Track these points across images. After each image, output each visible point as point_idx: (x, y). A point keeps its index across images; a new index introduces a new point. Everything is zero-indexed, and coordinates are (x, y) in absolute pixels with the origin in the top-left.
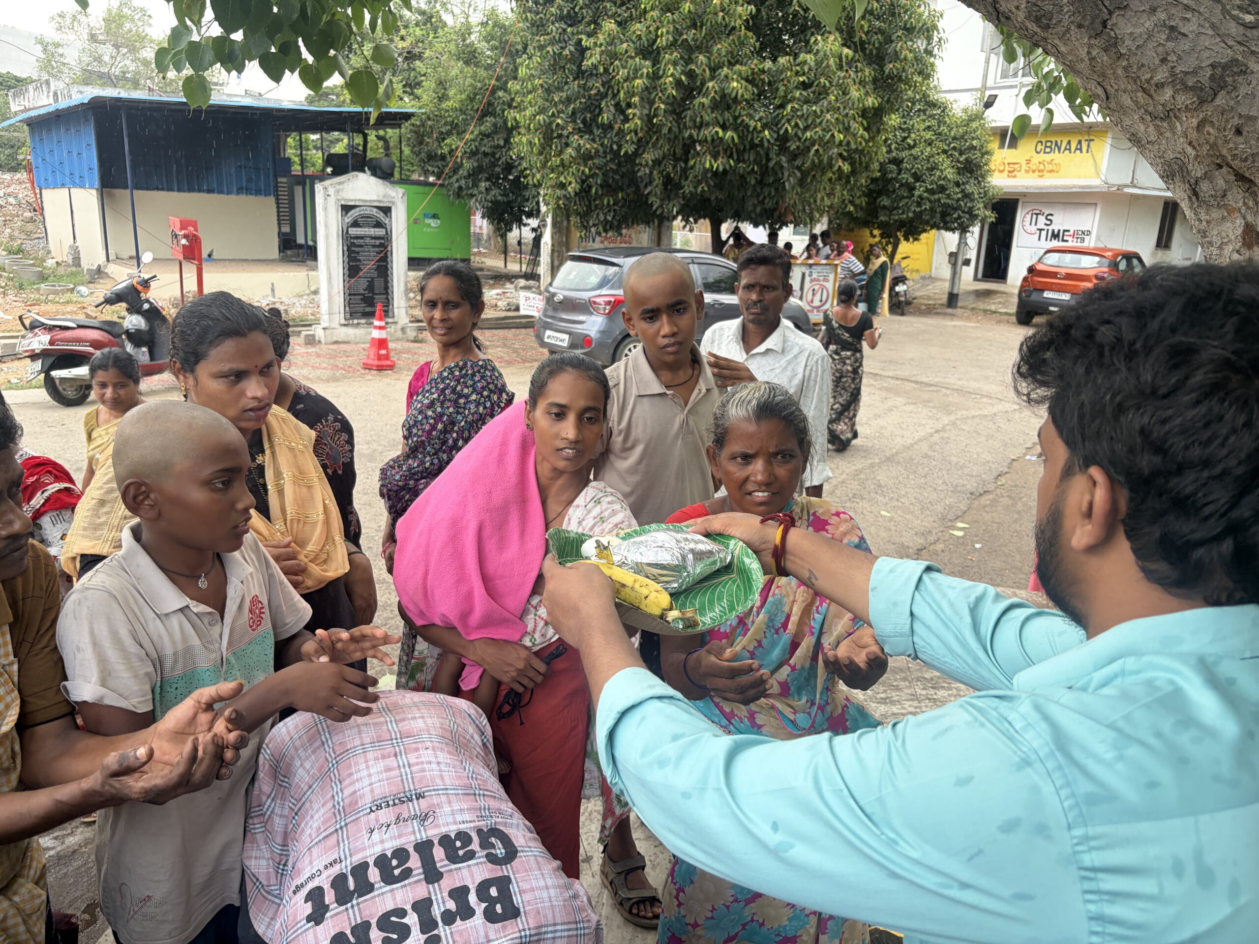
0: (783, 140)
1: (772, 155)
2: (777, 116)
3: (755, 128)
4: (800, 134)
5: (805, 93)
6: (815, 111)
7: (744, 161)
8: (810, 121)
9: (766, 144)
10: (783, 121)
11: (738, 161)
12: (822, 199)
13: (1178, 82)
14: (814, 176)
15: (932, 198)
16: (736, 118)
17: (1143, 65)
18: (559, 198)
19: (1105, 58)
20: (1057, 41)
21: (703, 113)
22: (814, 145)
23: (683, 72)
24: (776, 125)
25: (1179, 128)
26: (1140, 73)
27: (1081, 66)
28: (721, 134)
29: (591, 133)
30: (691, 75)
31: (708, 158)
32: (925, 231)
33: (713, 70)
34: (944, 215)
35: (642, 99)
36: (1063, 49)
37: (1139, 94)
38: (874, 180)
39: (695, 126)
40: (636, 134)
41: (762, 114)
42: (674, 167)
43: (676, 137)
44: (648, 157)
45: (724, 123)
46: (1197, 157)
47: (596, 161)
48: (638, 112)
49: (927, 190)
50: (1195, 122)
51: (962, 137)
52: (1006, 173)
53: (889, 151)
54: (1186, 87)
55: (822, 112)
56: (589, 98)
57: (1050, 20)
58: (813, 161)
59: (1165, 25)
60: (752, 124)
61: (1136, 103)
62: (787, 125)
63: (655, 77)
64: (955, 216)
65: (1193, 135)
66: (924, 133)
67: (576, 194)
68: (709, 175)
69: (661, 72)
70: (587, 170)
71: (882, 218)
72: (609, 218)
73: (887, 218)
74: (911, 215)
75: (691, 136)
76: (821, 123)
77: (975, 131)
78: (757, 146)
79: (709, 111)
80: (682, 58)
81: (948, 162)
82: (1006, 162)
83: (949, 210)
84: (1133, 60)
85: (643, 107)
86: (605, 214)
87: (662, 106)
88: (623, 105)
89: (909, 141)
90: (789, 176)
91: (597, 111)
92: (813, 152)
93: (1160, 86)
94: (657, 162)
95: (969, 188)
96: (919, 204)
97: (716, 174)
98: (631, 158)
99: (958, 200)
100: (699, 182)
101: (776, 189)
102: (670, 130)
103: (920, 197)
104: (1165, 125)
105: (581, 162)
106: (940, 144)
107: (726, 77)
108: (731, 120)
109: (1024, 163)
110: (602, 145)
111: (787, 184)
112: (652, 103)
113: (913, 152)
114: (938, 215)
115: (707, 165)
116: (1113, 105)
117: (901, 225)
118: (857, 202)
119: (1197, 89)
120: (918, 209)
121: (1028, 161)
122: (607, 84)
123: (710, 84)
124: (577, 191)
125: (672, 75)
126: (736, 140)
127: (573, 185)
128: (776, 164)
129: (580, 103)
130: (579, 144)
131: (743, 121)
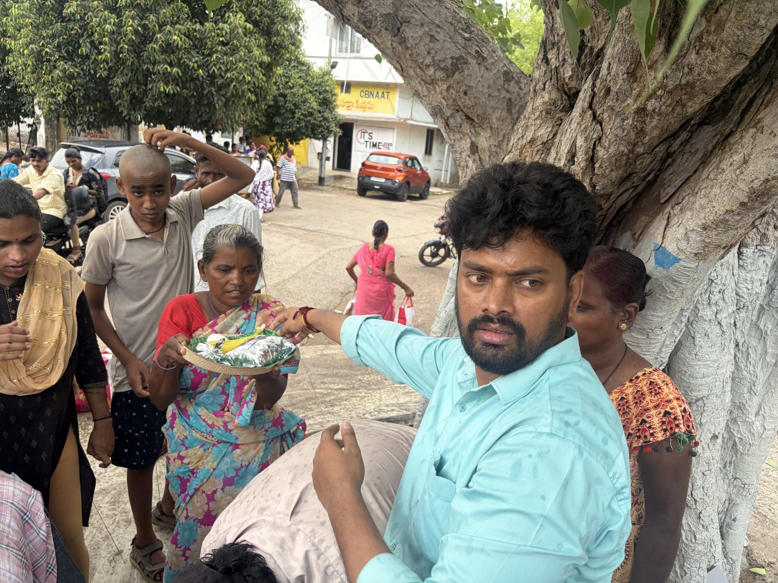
0: (212, 77)
1: (205, 86)
2: (208, 60)
3: (193, 67)
4: (223, 74)
5: (224, 48)
6: (232, 61)
7: (186, 89)
8: (229, 66)
9: (201, 79)
10: (211, 65)
11: (182, 88)
12: (239, 116)
13: (436, 64)
14: (233, 101)
15: (306, 119)
16: (179, 60)
17: (419, 54)
18: (51, 104)
19: (400, 49)
20: (375, 36)
21: (155, 54)
22: (232, 81)
23: (139, 25)
24: (207, 67)
25: (438, 89)
26: (418, 58)
27: (388, 52)
28: (169, 69)
29: (73, 60)
30: (145, 27)
31: (162, 84)
32: (302, 139)
33: (160, 26)
34: (313, 130)
35: (111, 39)
36: (378, 41)
37: (418, 70)
38: (270, 107)
39: (150, 63)
40: (107, 64)
41: (197, 58)
42: (138, 89)
43: (137, 69)
44: (119, 80)
45: (171, 62)
46: (447, 105)
47: (79, 81)
48: (108, 49)
49: (302, 114)
50: (445, 87)
51: (320, 84)
52: (345, 107)
53: (278, 89)
54: (440, 68)
55: (236, 62)
56: (70, 36)
57: (371, 24)
58: (232, 92)
59: (428, 34)
60: (191, 64)
61: (417, 74)
62: (214, 68)
63: (120, 25)
64: (320, 131)
65: (445, 94)
66: (297, 80)
67: (64, 102)
68: (163, 96)
69: (123, 23)
70: (71, 86)
71: (277, 130)
72: (92, 120)
73: (280, 131)
74: (294, 129)
75: (148, 70)
76: (236, 68)
77: (327, 81)
78: (195, 79)
79: (159, 54)
80: (138, 15)
81: (313, 99)
82: (346, 100)
83: (316, 127)
84: (414, 50)
85: (111, 45)
86: (88, 117)
87: (126, 46)
88: (97, 43)
89: (290, 84)
90: (218, 100)
91: (77, 46)
92: (232, 86)
93: (428, 66)
94: (125, 85)
95: (326, 115)
96: (298, 123)
97: (167, 95)
98: (105, 81)
99: (321, 121)
100: (156, 100)
101: (209, 108)
102: (132, 63)
103: (299, 118)
104: (431, 87)
105: (67, 80)
106: (308, 87)
107: (170, 32)
108: (176, 61)
109: (355, 102)
110: (82, 69)
111: (217, 105)
112: (118, 43)
113: (292, 90)
114: (310, 130)
115: (162, 89)
116: (405, 74)
117: (288, 135)
118: (260, 119)
119: (445, 69)
120: (298, 126)
121: (357, 102)
122: (84, 27)
123: (158, 36)
124: (65, 100)
125: (132, 26)
126: (180, 74)
127: (61, 96)
128: (208, 92)
129: (63, 38)
130: (65, 68)
131: (185, 62)
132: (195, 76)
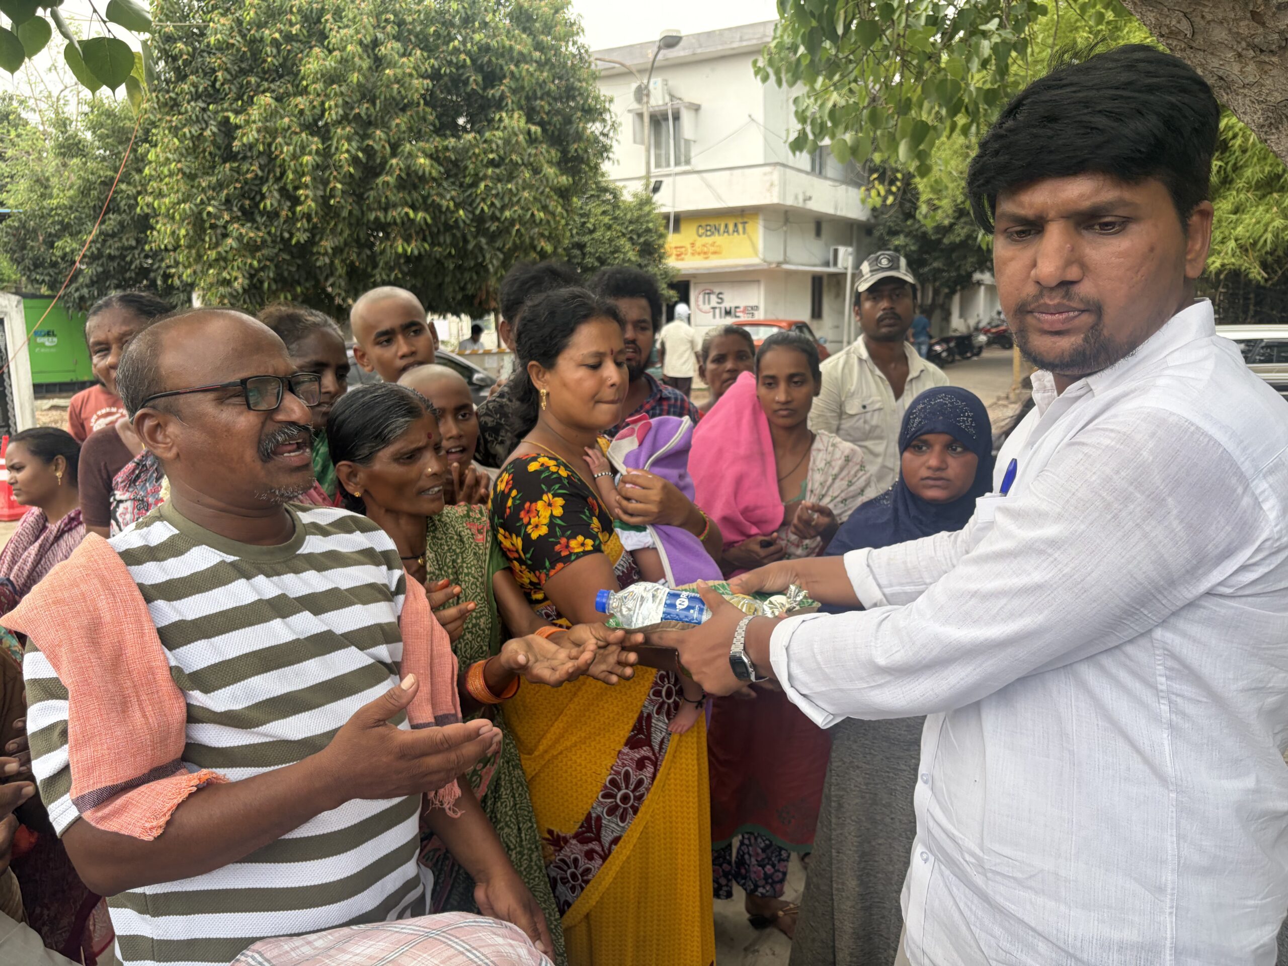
0: (480, 220)
1: (469, 237)
2: (470, 195)
3: (448, 208)
4: (498, 214)
5: (497, 171)
6: (511, 190)
7: (439, 245)
8: (506, 200)
9: (462, 224)
10: (478, 200)
11: (432, 245)
16: (425, 198)
18: (223, 297)
21: (388, 193)
22: (513, 224)
23: (359, 149)
24: (471, 205)
28: (412, 214)
29: (253, 221)
30: (369, 151)
31: (400, 241)
33: (394, 146)
35: (314, 179)
39: (381, 208)
40: (310, 219)
41: (453, 193)
42: (359, 254)
43: (358, 220)
44: (327, 244)
45: (414, 203)
47: (265, 252)
48: (311, 194)
52: (678, 256)
55: (517, 189)
56: (246, 183)
60: (444, 203)
62: (482, 204)
63: (326, 153)
67: (244, 290)
68: (402, 261)
69: (333, 149)
70: (255, 263)
75: (377, 218)
76: (519, 201)
78: (452, 227)
79: (395, 191)
80: (356, 133)
82: (676, 244)
85: (315, 188)
87: (339, 186)
88: (290, 187)
89: (589, 226)
90: (491, 258)
91: (258, 198)
92: (514, 232)
94: (337, 250)
97: (408, 259)
98: (305, 248)
100: (391, 269)
101: (477, 273)
102: (350, 212)
105: (247, 254)
106: (619, 228)
107: (409, 153)
108: (421, 200)
109: (689, 246)
110: (269, 233)
111: (490, 266)
112: (325, 183)
115: (400, 250)
121: (693, 244)
122: (268, 165)
123: (394, 161)
124: (246, 287)
125: (348, 151)
126: (429, 220)
127: (240, 280)
128: (475, 246)
129: (235, 188)
130: (241, 234)
131: (434, 201)
132: (451, 222)
